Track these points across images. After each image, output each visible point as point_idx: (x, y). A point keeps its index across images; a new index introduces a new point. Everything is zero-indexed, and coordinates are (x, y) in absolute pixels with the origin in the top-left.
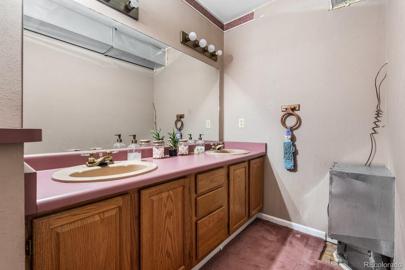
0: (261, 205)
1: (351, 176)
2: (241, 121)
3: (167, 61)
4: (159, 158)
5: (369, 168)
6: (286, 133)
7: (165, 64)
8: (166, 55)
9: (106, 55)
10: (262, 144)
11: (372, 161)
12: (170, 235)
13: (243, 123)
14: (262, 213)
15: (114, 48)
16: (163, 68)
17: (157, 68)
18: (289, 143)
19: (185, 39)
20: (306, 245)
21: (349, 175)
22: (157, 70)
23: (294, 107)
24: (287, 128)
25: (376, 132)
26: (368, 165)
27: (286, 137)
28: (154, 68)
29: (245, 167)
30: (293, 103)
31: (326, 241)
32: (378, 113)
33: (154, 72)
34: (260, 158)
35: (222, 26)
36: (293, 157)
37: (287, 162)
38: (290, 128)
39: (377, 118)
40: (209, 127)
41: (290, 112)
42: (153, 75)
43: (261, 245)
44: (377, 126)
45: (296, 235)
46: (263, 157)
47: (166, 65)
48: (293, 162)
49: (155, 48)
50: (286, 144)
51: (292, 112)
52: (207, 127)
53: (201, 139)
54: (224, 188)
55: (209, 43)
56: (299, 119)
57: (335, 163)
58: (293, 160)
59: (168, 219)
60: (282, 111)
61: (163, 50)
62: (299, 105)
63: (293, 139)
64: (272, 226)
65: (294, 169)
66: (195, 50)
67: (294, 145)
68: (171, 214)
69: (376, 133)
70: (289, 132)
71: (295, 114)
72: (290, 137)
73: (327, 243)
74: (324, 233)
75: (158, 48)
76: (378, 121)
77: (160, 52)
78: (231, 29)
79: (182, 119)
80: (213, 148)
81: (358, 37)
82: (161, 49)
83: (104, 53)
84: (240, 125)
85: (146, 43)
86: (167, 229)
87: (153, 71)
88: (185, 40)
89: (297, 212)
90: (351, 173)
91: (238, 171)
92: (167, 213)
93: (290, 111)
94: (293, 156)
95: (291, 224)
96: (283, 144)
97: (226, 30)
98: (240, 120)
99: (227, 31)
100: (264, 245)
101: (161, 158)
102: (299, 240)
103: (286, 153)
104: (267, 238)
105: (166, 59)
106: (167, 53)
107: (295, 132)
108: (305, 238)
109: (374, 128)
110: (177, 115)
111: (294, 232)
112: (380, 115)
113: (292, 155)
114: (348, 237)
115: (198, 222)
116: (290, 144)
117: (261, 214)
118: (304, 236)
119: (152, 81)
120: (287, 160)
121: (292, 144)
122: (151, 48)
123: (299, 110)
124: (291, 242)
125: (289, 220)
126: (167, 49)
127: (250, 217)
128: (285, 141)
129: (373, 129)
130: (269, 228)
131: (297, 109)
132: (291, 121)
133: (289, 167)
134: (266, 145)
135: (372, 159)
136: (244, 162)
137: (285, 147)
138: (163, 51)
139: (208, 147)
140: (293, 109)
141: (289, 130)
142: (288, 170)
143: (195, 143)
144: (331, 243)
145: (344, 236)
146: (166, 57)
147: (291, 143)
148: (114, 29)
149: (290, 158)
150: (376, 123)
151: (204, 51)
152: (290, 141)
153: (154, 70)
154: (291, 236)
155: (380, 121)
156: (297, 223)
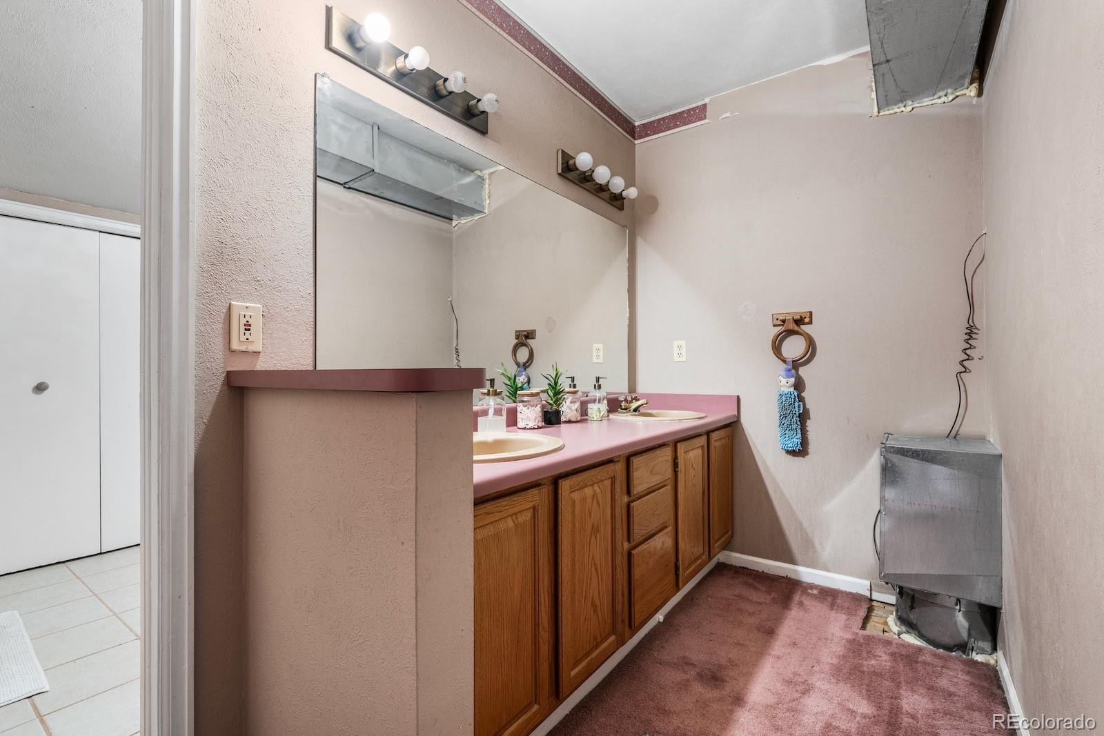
0: (730, 533)
1: (923, 456)
2: (680, 347)
3: (488, 202)
4: (534, 429)
5: (954, 441)
6: (783, 373)
7: (483, 207)
8: (487, 186)
9: (350, 188)
10: (731, 397)
11: (959, 428)
12: (596, 570)
13: (683, 351)
14: (731, 551)
15: (376, 173)
16: (477, 217)
17: (460, 216)
18: (791, 394)
19: (565, 165)
20: (832, 606)
21: (918, 455)
22: (462, 222)
23: (801, 317)
24: (784, 361)
25: (966, 370)
26: (953, 435)
27: (784, 381)
28: (454, 216)
29: (702, 447)
30: (799, 309)
31: (871, 600)
32: (971, 332)
33: (454, 225)
34: (727, 429)
35: (632, 131)
36: (799, 423)
37: (787, 436)
38: (793, 362)
39: (969, 342)
40: (601, 360)
41: (791, 328)
42: (451, 232)
43: (740, 610)
44: (969, 358)
45: (810, 591)
46: (732, 426)
47: (486, 211)
48: (799, 435)
49: (462, 169)
50: (783, 397)
51: (796, 328)
52: (595, 360)
53: (600, 387)
54: (669, 488)
55: (596, 163)
56: (811, 345)
57: (890, 434)
58: (799, 431)
59: (593, 538)
60: (774, 326)
61: (479, 174)
62: (811, 313)
63: (799, 385)
64: (755, 575)
65: (800, 451)
66: (582, 187)
67: (801, 399)
68: (598, 531)
69: (968, 371)
70: (790, 370)
71: (804, 331)
72: (792, 380)
73: (873, 604)
74: (868, 583)
75: (466, 168)
76: (971, 347)
77: (468, 179)
78: (653, 137)
79: (530, 342)
80: (623, 407)
81: (930, 177)
82: (473, 172)
83: (345, 183)
84: (676, 356)
85: (441, 158)
86: (593, 558)
87: (451, 224)
88: (567, 168)
89: (808, 543)
90: (923, 451)
91: (692, 454)
92: (592, 528)
93: (792, 326)
94: (800, 421)
95: (796, 571)
96: (777, 397)
97: (641, 137)
98: (676, 343)
99: (642, 140)
100: (747, 611)
101: (536, 427)
102: (816, 598)
103: (783, 417)
104: (751, 598)
105: (487, 197)
106: (487, 181)
107: (803, 371)
108: (829, 596)
109: (962, 361)
110: (516, 331)
111: (804, 585)
112: (974, 336)
113: (798, 419)
114: (917, 577)
115: (634, 552)
116: (793, 397)
117: (727, 553)
118: (826, 592)
119: (446, 247)
120: (787, 432)
121: (798, 397)
122: (452, 171)
123: (811, 324)
124: (801, 604)
125: (792, 560)
126: (488, 173)
127: (712, 556)
128: (783, 389)
129: (961, 363)
130: (750, 581)
131: (807, 320)
132: (795, 347)
133: (790, 446)
134: (738, 398)
135: (961, 425)
136: (699, 435)
137: (782, 403)
138: (479, 176)
139: (614, 405)
140: (799, 322)
141: (790, 367)
142: (788, 452)
143: (587, 396)
144: (881, 602)
145: (911, 575)
146: (487, 191)
147: (796, 394)
148: (376, 128)
149: (794, 427)
150: (968, 352)
151: (601, 190)
152: (792, 389)
153: (452, 220)
154: (799, 593)
155: (975, 347)
156: (808, 566)
